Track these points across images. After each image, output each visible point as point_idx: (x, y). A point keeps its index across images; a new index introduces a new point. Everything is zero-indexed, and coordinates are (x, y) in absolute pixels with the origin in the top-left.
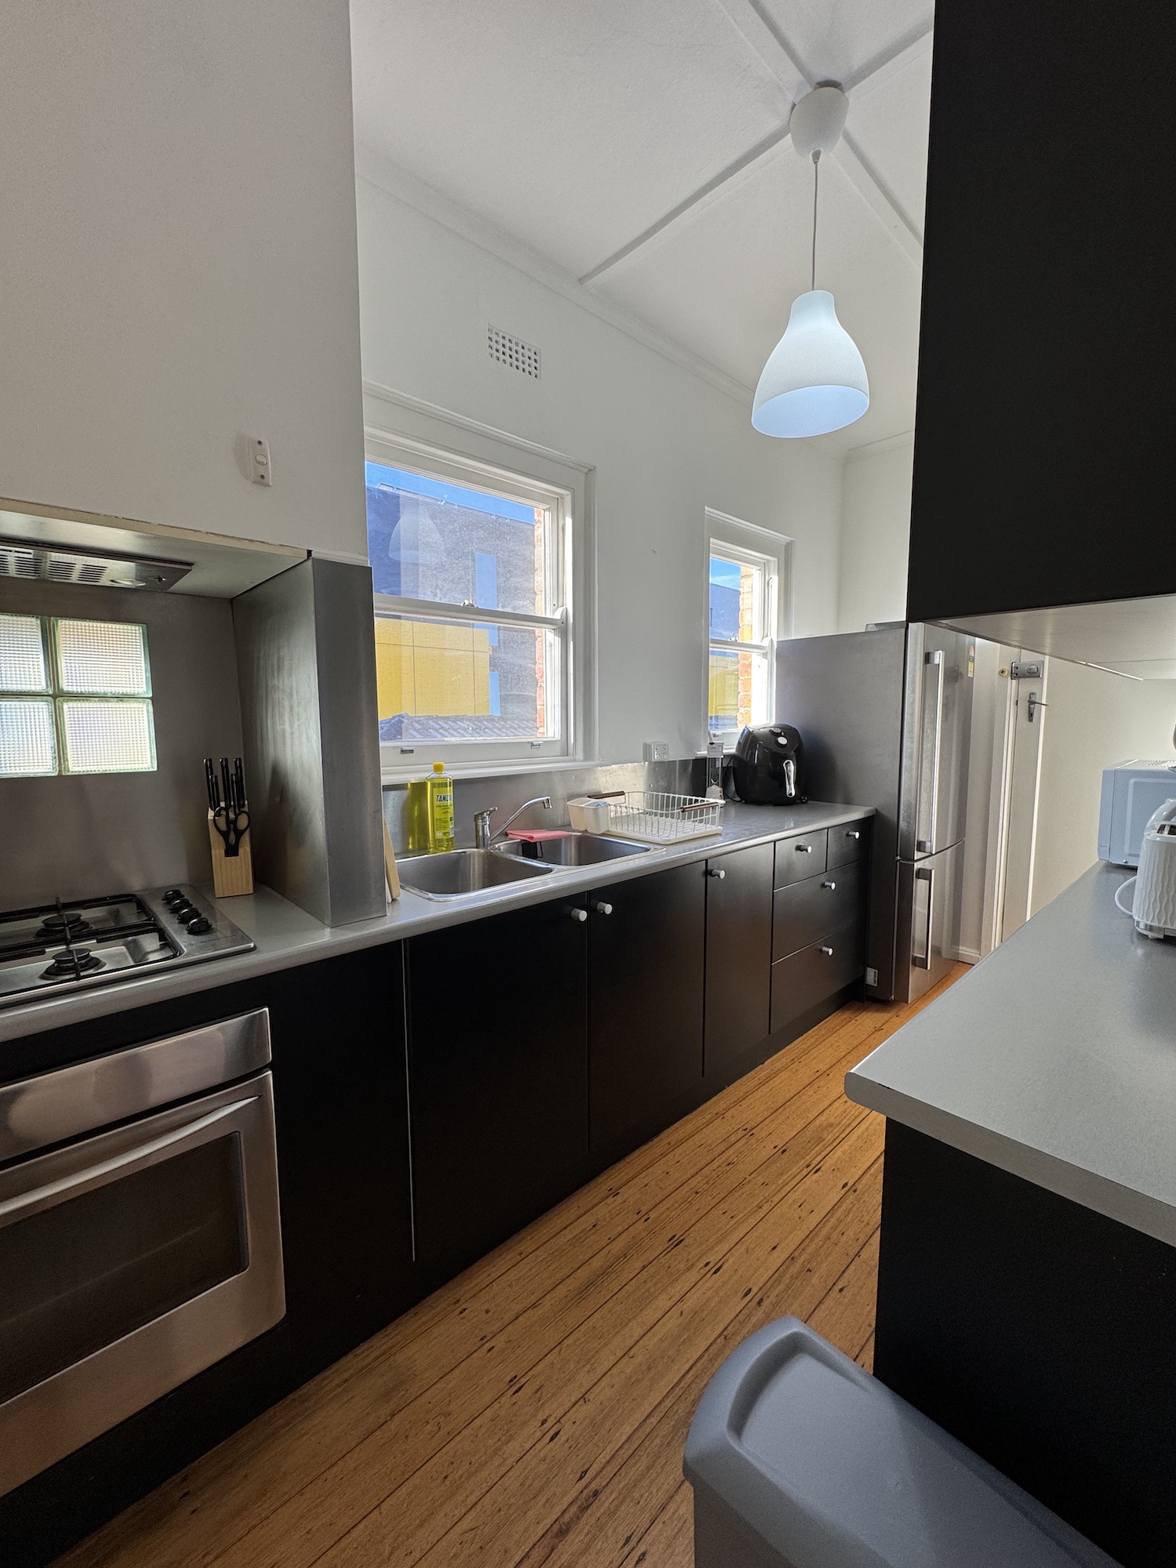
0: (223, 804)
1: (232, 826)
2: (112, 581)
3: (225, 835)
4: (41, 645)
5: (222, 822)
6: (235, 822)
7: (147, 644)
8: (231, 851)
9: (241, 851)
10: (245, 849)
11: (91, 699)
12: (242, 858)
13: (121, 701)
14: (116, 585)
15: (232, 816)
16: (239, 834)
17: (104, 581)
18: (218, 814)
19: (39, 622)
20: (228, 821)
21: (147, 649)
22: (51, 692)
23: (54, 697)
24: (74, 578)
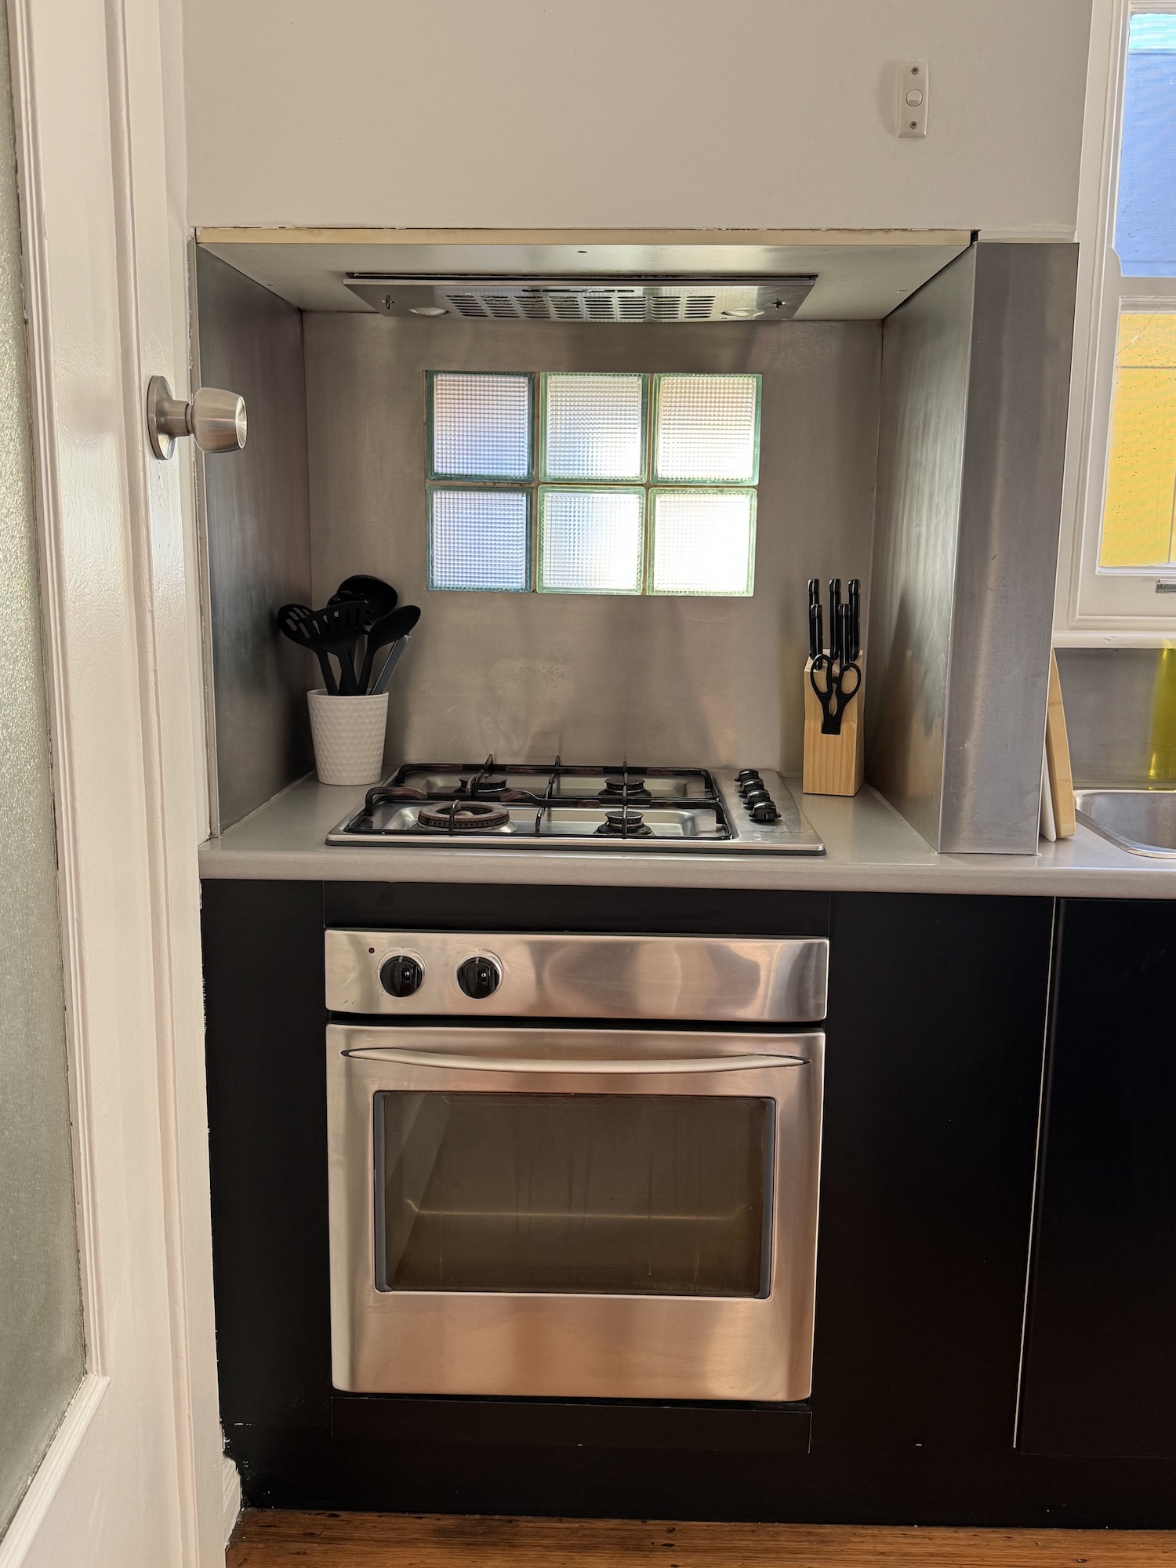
0: (827, 652)
1: (835, 686)
2: (724, 313)
3: (824, 699)
4: (640, 415)
5: (821, 677)
6: (839, 680)
7: (760, 405)
8: (832, 725)
9: (844, 727)
10: (851, 723)
11: (688, 489)
12: (845, 737)
13: (721, 492)
14: (729, 318)
15: (836, 669)
16: (844, 699)
17: (715, 315)
18: (817, 666)
19: (640, 382)
20: (830, 679)
21: (759, 412)
22: (644, 481)
23: (648, 486)
24: (682, 315)
